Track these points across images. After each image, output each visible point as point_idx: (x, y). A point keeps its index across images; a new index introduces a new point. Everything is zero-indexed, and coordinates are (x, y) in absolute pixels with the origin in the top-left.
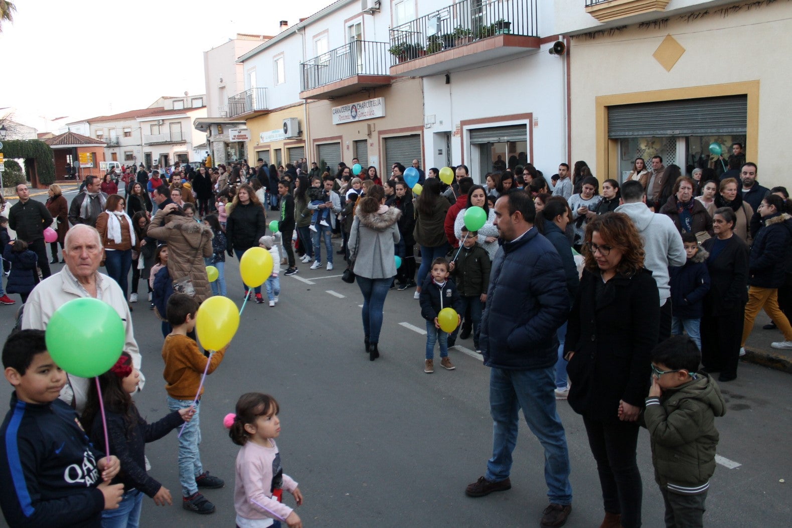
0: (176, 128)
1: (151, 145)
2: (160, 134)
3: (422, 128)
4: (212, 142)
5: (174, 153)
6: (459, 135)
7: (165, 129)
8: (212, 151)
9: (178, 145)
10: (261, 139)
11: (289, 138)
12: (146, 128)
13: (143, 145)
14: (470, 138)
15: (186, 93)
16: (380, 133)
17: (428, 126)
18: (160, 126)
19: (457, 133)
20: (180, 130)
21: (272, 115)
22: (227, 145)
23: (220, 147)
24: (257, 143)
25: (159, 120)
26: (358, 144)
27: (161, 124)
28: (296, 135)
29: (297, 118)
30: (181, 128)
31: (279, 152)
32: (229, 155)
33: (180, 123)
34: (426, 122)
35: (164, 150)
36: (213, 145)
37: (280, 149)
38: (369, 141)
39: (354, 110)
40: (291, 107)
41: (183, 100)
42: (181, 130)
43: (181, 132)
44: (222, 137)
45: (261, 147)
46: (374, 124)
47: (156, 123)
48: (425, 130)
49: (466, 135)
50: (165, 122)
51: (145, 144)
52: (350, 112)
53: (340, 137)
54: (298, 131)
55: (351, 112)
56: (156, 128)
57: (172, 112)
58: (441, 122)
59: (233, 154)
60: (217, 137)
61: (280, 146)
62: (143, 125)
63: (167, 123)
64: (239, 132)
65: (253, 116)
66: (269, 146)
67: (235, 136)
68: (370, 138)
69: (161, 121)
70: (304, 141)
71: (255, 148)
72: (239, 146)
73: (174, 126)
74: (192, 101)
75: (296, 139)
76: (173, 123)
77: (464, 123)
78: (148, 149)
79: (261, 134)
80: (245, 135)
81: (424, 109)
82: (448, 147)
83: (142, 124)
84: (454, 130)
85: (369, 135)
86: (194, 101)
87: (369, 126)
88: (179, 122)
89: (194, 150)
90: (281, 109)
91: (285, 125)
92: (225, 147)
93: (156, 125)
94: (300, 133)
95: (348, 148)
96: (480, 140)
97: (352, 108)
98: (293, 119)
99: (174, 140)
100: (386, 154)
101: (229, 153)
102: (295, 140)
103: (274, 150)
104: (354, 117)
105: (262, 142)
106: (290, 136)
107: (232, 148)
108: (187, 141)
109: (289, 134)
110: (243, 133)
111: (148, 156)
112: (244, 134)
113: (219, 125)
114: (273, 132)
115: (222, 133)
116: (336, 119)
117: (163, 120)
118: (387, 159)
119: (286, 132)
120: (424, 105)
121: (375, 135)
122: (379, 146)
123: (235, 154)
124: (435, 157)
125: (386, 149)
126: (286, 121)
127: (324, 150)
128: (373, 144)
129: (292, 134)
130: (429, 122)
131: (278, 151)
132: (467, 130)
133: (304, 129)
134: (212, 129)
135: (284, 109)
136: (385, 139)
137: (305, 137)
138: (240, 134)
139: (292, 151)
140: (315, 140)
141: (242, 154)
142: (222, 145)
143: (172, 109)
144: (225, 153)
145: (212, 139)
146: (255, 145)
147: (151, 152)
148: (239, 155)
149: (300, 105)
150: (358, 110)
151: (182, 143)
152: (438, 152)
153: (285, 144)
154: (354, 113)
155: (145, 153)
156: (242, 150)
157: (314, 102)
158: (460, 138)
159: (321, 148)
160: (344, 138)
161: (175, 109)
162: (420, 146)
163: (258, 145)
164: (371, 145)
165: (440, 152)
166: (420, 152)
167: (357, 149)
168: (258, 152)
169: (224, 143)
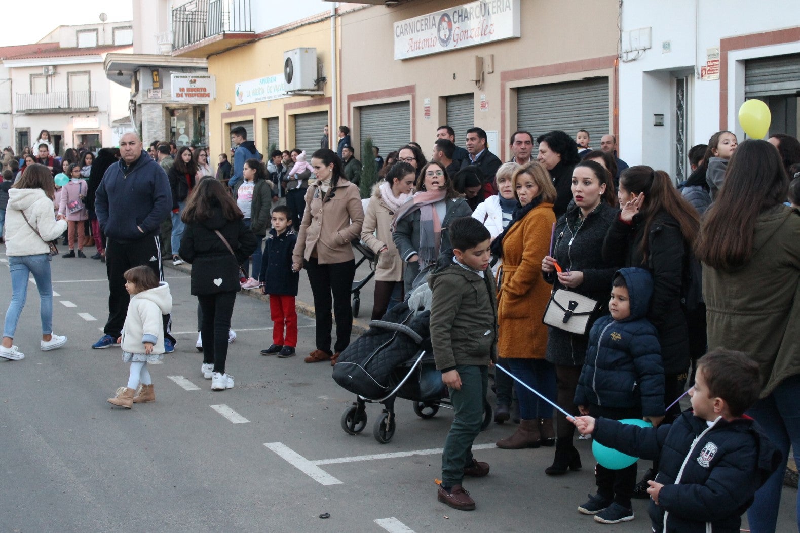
0: (80, 83)
1: (30, 113)
2: (47, 92)
3: (614, 61)
4: (140, 105)
5: (74, 132)
6: (716, 76)
7: (59, 84)
8: (138, 125)
9: (81, 115)
10: (237, 98)
11: (297, 93)
12: (22, 81)
13: (14, 112)
14: (747, 83)
15: (103, 17)
16: (505, 76)
17: (632, 56)
18: (49, 79)
19: (711, 71)
20: (88, 87)
21: (261, 45)
22: (170, 112)
23: (154, 115)
24: (229, 106)
25: (47, 67)
26: (452, 103)
27: (51, 73)
28: (311, 84)
29: (315, 48)
30: (89, 83)
31: (272, 124)
32: (173, 134)
33: (88, 72)
34: (625, 46)
35: (53, 125)
36: (141, 111)
37: (277, 118)
38: (479, 97)
39: (445, 25)
40: (302, 26)
41: (96, 30)
42: (90, 87)
43: (90, 91)
44: (159, 95)
45: (237, 114)
46: (493, 56)
47: (42, 71)
48: (622, 67)
49: (735, 73)
50: (60, 70)
51: (17, 112)
52: (435, 30)
53: (411, 89)
54: (315, 78)
55: (439, 31)
56: (40, 83)
57: (75, 51)
58: (666, 46)
59: (182, 131)
60: (150, 95)
61: (275, 111)
62: (15, 75)
63: (63, 72)
64: (191, 82)
65: (223, 47)
66: (253, 112)
67: (182, 89)
68: (481, 88)
69: (51, 68)
70: (329, 100)
71: (224, 116)
72: (194, 115)
73: (75, 79)
74: (113, 32)
75: (312, 96)
76: (74, 73)
77: (729, 44)
78: (23, 122)
79: (237, 86)
80: (205, 89)
81: (620, 14)
82: (680, 107)
83: (13, 72)
84: (702, 62)
85: (480, 81)
86: (117, 32)
87: (480, 62)
88: (86, 72)
89: (113, 127)
90: (281, 32)
91: (288, 63)
92: (167, 117)
93: (40, 75)
94: (321, 81)
95: (427, 113)
96: (775, 86)
97: (442, 19)
98: (305, 50)
99: (76, 105)
101: (174, 130)
102: (308, 98)
103: (264, 119)
104: (445, 42)
105: (237, 102)
106: (299, 87)
107: (179, 120)
108: (101, 109)
109: (296, 84)
110: (200, 84)
111: (23, 135)
112: (203, 86)
113: (154, 70)
114: (262, 82)
115: (161, 87)
116: (403, 48)
117: (55, 67)
119: (289, 78)
120: (621, 5)
121: (493, 82)
122: (503, 107)
123: (187, 132)
124: (645, 132)
125: (519, 115)
126: (289, 55)
127: (373, 120)
128: (487, 103)
129: (302, 82)
130: (634, 47)
131: (271, 121)
132: (739, 61)
133: (330, 73)
134: (141, 77)
135: (288, 30)
136: (518, 91)
137: (330, 90)
138: (193, 86)
139: (301, 121)
140: (351, 98)
141: (200, 133)
142: (158, 112)
143: (74, 45)
144: (166, 129)
145: (139, 100)
146: (225, 111)
147: (29, 128)
148: (195, 133)
149: (322, 20)
150: (454, 26)
151: (91, 112)
152: (653, 120)
153: (287, 107)
154: (444, 33)
155: (16, 129)
156: (202, 124)
157: (354, 11)
158: (717, 84)
159: (365, 114)
160: (419, 92)
161: (80, 46)
162: (607, 106)
163: (230, 109)
164: (483, 105)
165: (659, 121)
166: (607, 119)
167: (447, 116)
168: (230, 124)
169: (165, 109)
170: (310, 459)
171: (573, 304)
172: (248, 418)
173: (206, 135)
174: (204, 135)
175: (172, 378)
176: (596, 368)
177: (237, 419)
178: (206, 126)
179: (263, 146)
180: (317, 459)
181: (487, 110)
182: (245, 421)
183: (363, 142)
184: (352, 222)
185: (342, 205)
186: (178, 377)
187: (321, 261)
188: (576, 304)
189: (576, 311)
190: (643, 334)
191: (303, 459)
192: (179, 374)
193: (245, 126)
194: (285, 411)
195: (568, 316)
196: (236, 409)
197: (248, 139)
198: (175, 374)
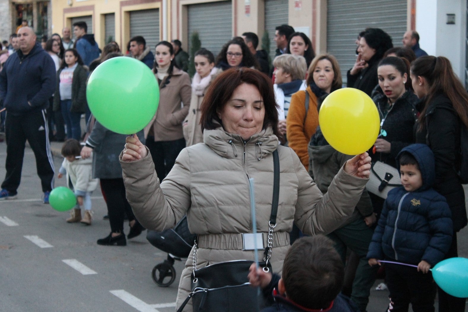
24: (70, 2)
31: (109, 19)
37: (113, 14)
45: (77, 9)
66: (92, 8)
71: (66, 11)
100: (328, 23)
103: (102, 15)
118: (328, 33)
122: (314, 7)
124: (439, 30)
125: (328, 13)
128: (301, 2)
131: (108, 17)
139: (135, 17)
146: (67, 6)
152: (445, 19)
153: (123, 4)
156: (45, 18)
159: (193, 11)
162: (405, 7)
163: (71, 5)
164: (297, 5)
165: (451, 20)
166: (405, 17)
167: (265, 14)
168: (71, 19)
169: (11, 5)
170: (149, 303)
171: (389, 176)
172: (95, 270)
173: (49, 27)
174: (46, 28)
175: (28, 237)
176: (396, 229)
177: (85, 271)
178: (49, 20)
179: (101, 38)
180: (155, 303)
181: (300, 9)
182: (93, 272)
183: (191, 35)
184: (184, 105)
185: (175, 91)
186: (33, 237)
187: (157, 139)
188: (391, 176)
189: (390, 182)
190: (437, 201)
191: (143, 303)
192: (34, 234)
193: (86, 20)
194: (127, 265)
195: (383, 185)
196: (85, 263)
197: (89, 32)
198: (30, 234)
